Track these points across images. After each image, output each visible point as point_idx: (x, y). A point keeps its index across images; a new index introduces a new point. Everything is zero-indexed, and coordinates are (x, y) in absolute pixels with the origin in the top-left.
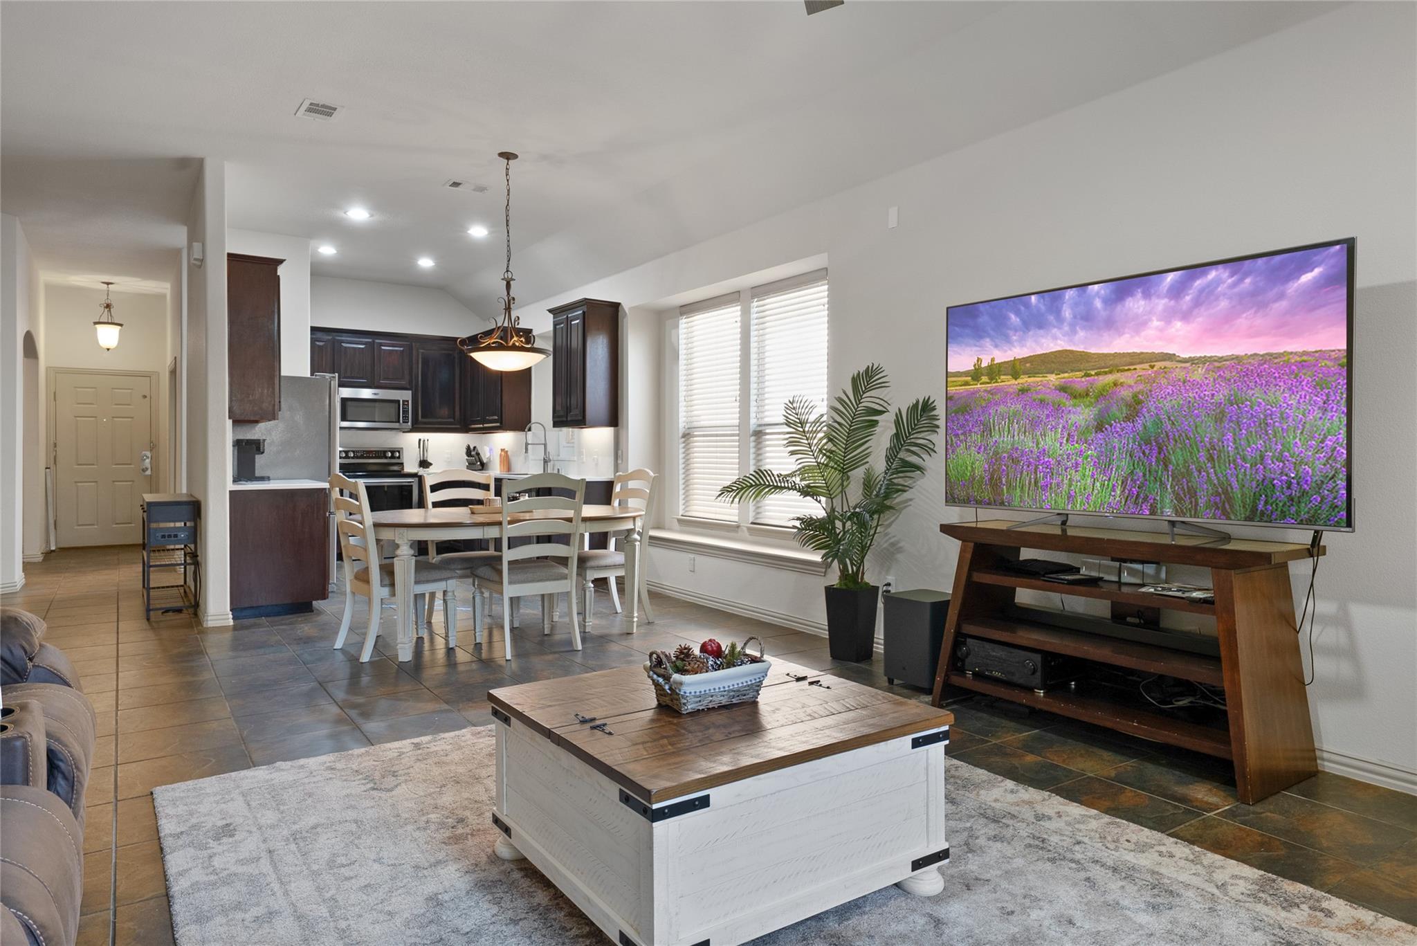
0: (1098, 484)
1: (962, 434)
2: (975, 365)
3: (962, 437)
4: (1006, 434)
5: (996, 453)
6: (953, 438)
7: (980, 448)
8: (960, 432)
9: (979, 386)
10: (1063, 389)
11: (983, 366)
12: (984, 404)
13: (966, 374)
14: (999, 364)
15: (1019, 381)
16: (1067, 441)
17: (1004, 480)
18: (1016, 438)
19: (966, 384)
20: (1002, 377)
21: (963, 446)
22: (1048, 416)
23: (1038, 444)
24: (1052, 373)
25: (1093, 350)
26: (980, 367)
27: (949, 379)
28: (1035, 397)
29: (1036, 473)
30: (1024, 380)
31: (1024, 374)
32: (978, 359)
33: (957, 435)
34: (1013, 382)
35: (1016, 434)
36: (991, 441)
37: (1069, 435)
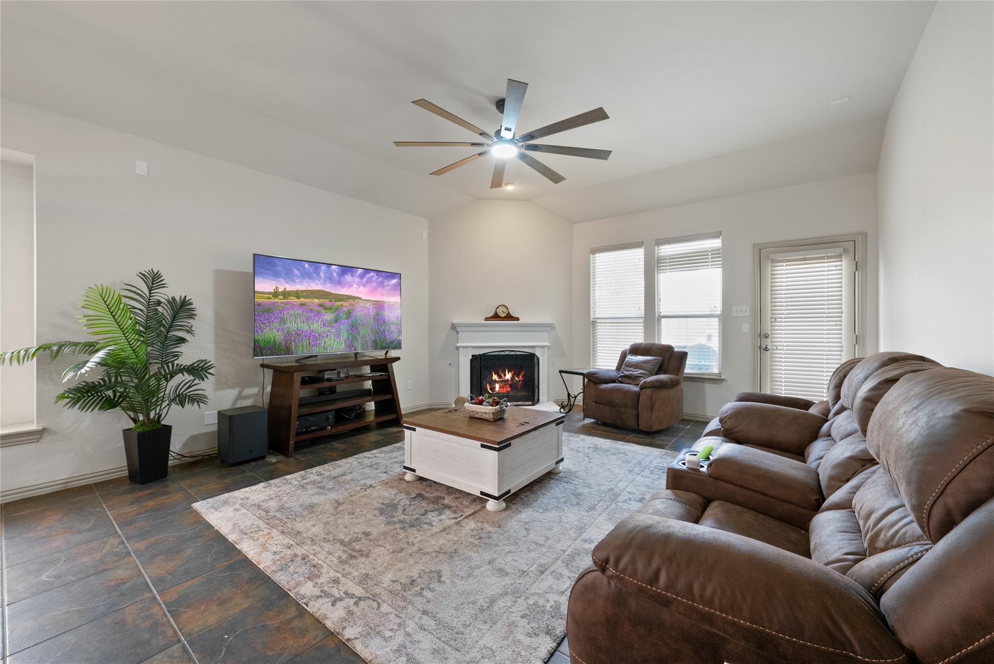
0: (336, 342)
1: (267, 323)
2: (274, 290)
3: (267, 324)
4: (294, 323)
5: (288, 332)
6: (261, 325)
7: (279, 330)
8: (266, 322)
9: (277, 300)
10: (321, 305)
11: (279, 290)
12: (281, 309)
13: (269, 293)
14: (289, 291)
15: (300, 300)
16: (323, 326)
17: (293, 344)
18: (299, 325)
19: (269, 298)
20: (291, 297)
21: (268, 329)
22: (314, 316)
23: (310, 327)
24: (316, 298)
25: (333, 292)
26: (277, 291)
27: (255, 295)
28: (308, 307)
29: (309, 340)
30: (302, 300)
31: (302, 297)
32: (276, 287)
33: (264, 323)
34: (297, 300)
35: (299, 323)
36: (285, 327)
37: (324, 324)
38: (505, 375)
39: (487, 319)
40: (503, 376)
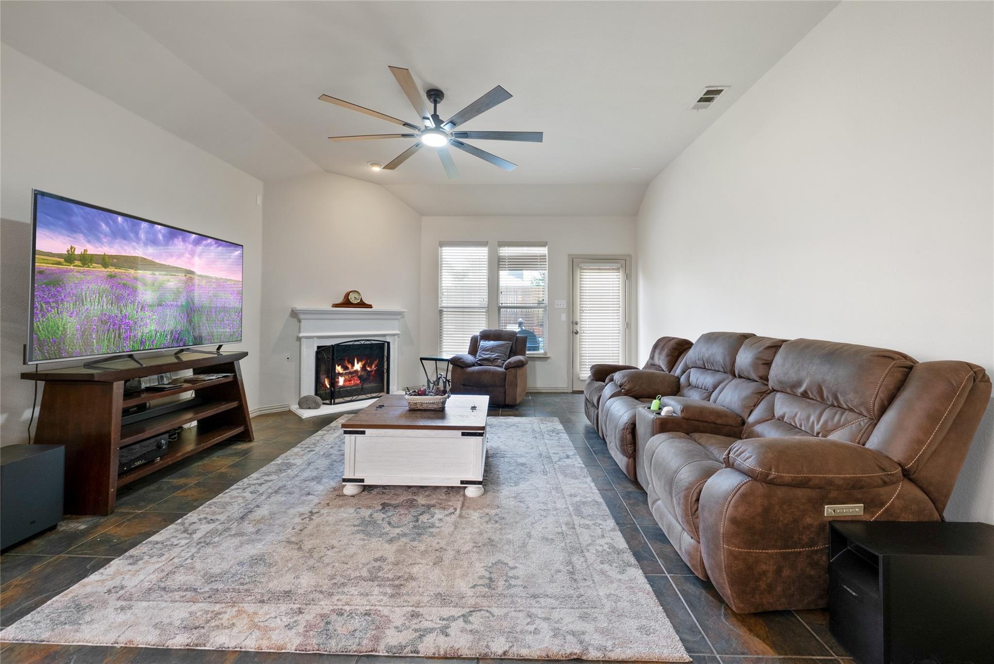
0: (158, 334)
1: (53, 302)
2: (68, 251)
3: (53, 305)
4: (96, 304)
5: (87, 317)
6: (43, 305)
7: (72, 313)
8: (51, 300)
9: (72, 267)
11: (76, 253)
12: (77, 281)
13: (60, 256)
14: (92, 255)
15: (107, 269)
16: (141, 310)
17: (94, 336)
18: (105, 307)
19: (59, 263)
20: (94, 265)
21: (54, 311)
22: (129, 295)
23: (121, 311)
24: (132, 269)
25: (157, 261)
26: (73, 253)
27: (36, 256)
28: (120, 281)
29: (119, 329)
30: (111, 269)
31: (112, 266)
32: (72, 248)
33: (47, 303)
34: (103, 269)
35: (105, 304)
36: (83, 309)
37: (142, 307)
38: (353, 365)
39: (336, 306)
40: (350, 366)
